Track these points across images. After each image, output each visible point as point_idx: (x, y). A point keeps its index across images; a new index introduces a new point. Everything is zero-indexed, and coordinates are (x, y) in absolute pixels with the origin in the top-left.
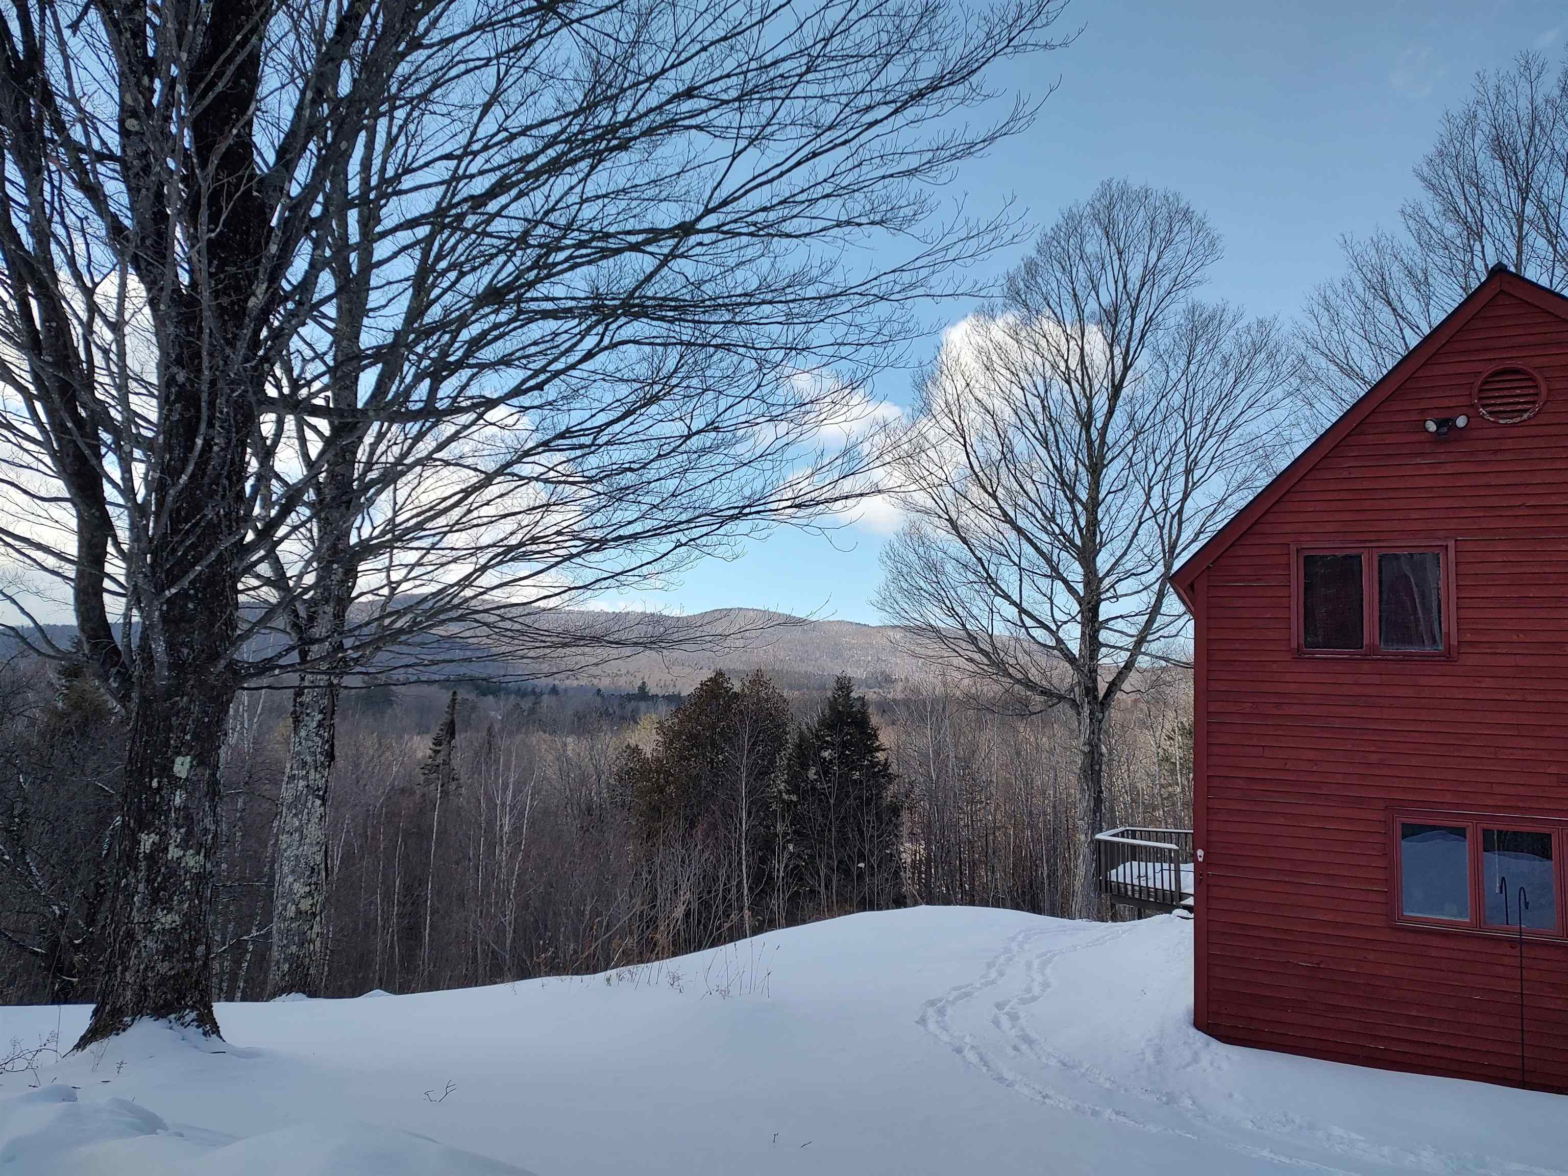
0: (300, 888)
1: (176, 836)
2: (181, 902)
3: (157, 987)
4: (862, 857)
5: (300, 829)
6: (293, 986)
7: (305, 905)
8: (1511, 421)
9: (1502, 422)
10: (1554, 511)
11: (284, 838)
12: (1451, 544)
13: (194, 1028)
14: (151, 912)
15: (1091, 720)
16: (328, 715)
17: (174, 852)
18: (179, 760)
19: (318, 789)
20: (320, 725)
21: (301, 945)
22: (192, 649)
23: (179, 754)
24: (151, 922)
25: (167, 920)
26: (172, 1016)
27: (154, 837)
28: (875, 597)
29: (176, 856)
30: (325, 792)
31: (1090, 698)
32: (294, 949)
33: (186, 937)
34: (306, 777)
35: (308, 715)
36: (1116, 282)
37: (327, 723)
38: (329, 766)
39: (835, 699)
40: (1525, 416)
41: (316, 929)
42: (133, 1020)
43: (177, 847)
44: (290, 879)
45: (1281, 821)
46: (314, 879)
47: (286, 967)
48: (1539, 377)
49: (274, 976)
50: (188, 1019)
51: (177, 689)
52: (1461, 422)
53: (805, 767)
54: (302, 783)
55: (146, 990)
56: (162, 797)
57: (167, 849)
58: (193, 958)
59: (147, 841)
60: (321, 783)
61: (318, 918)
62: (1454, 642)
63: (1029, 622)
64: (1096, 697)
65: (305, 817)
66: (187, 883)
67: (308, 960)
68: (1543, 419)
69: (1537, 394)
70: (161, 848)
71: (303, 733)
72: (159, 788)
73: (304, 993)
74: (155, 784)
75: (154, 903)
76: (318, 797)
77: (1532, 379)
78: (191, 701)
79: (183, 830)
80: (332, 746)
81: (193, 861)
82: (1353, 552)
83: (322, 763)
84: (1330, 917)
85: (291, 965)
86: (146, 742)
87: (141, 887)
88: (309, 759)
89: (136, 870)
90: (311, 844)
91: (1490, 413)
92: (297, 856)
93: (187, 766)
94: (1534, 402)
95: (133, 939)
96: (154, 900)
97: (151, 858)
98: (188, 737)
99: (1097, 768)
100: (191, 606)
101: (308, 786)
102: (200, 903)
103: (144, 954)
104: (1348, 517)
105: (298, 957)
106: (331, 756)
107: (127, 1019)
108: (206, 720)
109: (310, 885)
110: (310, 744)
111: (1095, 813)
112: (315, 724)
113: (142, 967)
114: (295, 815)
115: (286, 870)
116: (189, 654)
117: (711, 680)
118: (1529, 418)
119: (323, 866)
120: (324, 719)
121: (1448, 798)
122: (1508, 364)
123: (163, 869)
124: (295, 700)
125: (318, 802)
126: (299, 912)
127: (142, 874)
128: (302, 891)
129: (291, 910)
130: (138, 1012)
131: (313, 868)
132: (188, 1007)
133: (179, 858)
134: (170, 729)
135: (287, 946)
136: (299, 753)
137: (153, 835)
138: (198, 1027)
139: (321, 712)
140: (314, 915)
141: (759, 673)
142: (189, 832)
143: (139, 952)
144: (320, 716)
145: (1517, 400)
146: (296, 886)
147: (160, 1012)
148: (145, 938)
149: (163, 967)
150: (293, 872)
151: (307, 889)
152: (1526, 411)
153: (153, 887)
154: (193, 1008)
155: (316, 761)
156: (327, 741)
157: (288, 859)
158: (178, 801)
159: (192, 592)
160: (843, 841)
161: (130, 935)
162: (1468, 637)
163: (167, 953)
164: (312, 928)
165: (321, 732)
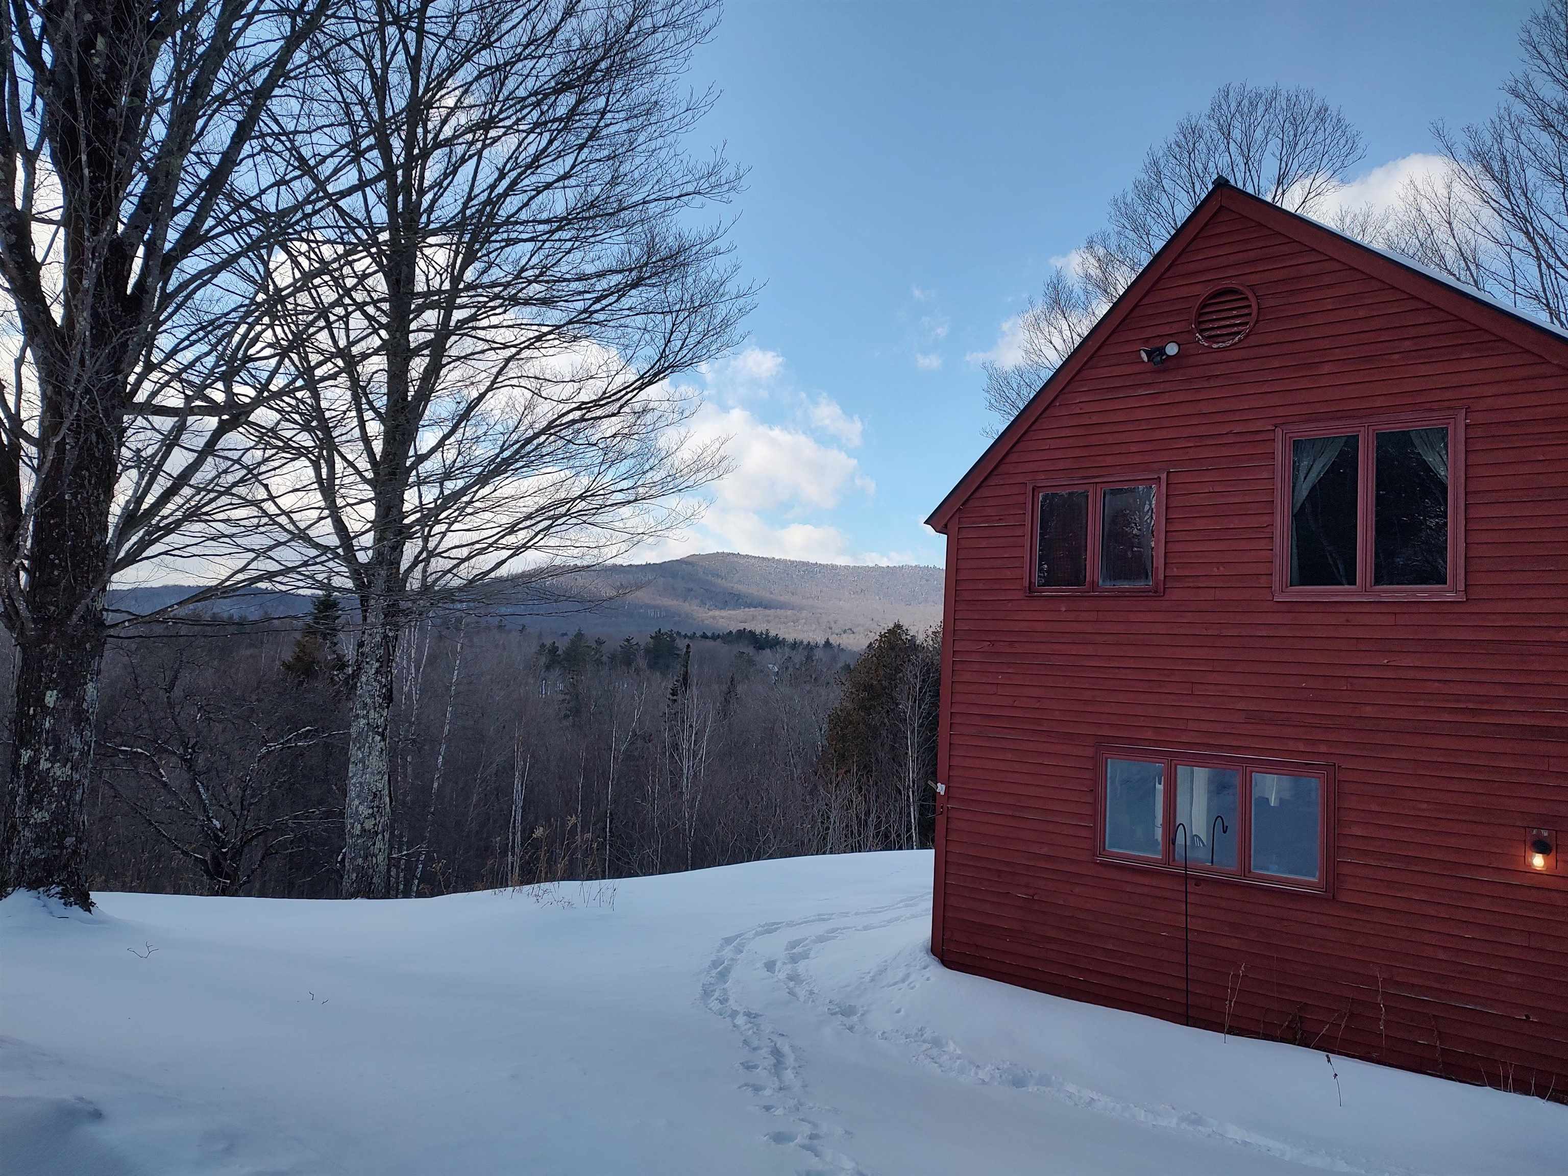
0: (364, 811)
1: (46, 752)
2: (50, 803)
3: (31, 866)
5: (362, 761)
6: (359, 892)
7: (369, 825)
8: (1224, 345)
9: (1215, 346)
10: (1259, 437)
11: (351, 767)
12: (1164, 476)
13: (57, 899)
14: (28, 810)
16: (384, 663)
17: (44, 765)
18: (49, 693)
19: (377, 727)
20: (377, 671)
21: (365, 858)
22: (57, 607)
23: (48, 688)
24: (26, 817)
25: (39, 816)
26: (41, 889)
27: (30, 753)
29: (45, 767)
30: (385, 729)
32: (360, 861)
33: (54, 830)
35: (367, 663)
37: (384, 670)
38: (388, 707)
40: (1237, 339)
41: (379, 845)
42: (13, 891)
43: (46, 760)
44: (356, 802)
45: (1009, 756)
46: (376, 803)
47: (355, 876)
48: (1250, 296)
49: (346, 883)
50: (53, 892)
51: (43, 638)
52: (1172, 349)
54: (363, 722)
55: (23, 869)
56: (36, 722)
57: (39, 762)
58: (62, 847)
59: (26, 755)
60: (381, 721)
61: (380, 836)
62: (1162, 577)
65: (367, 750)
66: (55, 789)
67: (371, 871)
68: (1253, 340)
69: (1250, 314)
70: (34, 761)
71: (364, 679)
72: (35, 715)
73: (367, 896)
74: (31, 712)
75: (30, 803)
76: (378, 733)
77: (1247, 298)
78: (57, 648)
79: (51, 748)
80: (390, 691)
81: (60, 772)
82: (1080, 489)
83: (380, 705)
84: (1045, 850)
85: (358, 875)
86: (26, 679)
87: (21, 790)
88: (368, 701)
89: (19, 777)
90: (372, 773)
91: (1207, 339)
92: (361, 783)
93: (54, 698)
94: (1247, 323)
95: (15, 829)
96: (31, 801)
97: (26, 767)
98: (55, 676)
100: (56, 573)
101: (368, 724)
102: (68, 804)
103: (23, 842)
104: (1078, 453)
105: (363, 867)
106: (387, 698)
107: (10, 889)
108: (70, 662)
109: (372, 808)
110: (370, 688)
112: (373, 671)
113: (21, 851)
114: (359, 748)
115: (353, 794)
116: (54, 611)
118: (1240, 341)
119: (386, 792)
120: (381, 667)
121: (1150, 735)
122: (1226, 284)
123: (36, 777)
125: (378, 738)
126: (363, 830)
127: (22, 781)
128: (366, 813)
129: (358, 829)
130: (18, 884)
131: (375, 794)
132: (54, 883)
133: (49, 769)
134: (41, 668)
135: (354, 858)
136: (360, 696)
137: (29, 751)
138: (60, 898)
139: (377, 661)
140: (377, 833)
142: (57, 749)
143: (20, 839)
144: (378, 664)
145: (1232, 321)
146: (361, 808)
147: (32, 885)
148: (24, 829)
149: (36, 852)
150: (358, 796)
151: (370, 811)
152: (1238, 333)
153: (29, 791)
154: (58, 884)
155: (374, 703)
156: (385, 686)
157: (354, 785)
158: (47, 724)
159: (57, 561)
161: (14, 827)
162: (1175, 572)
163: (38, 841)
164: (374, 844)
165: (379, 678)
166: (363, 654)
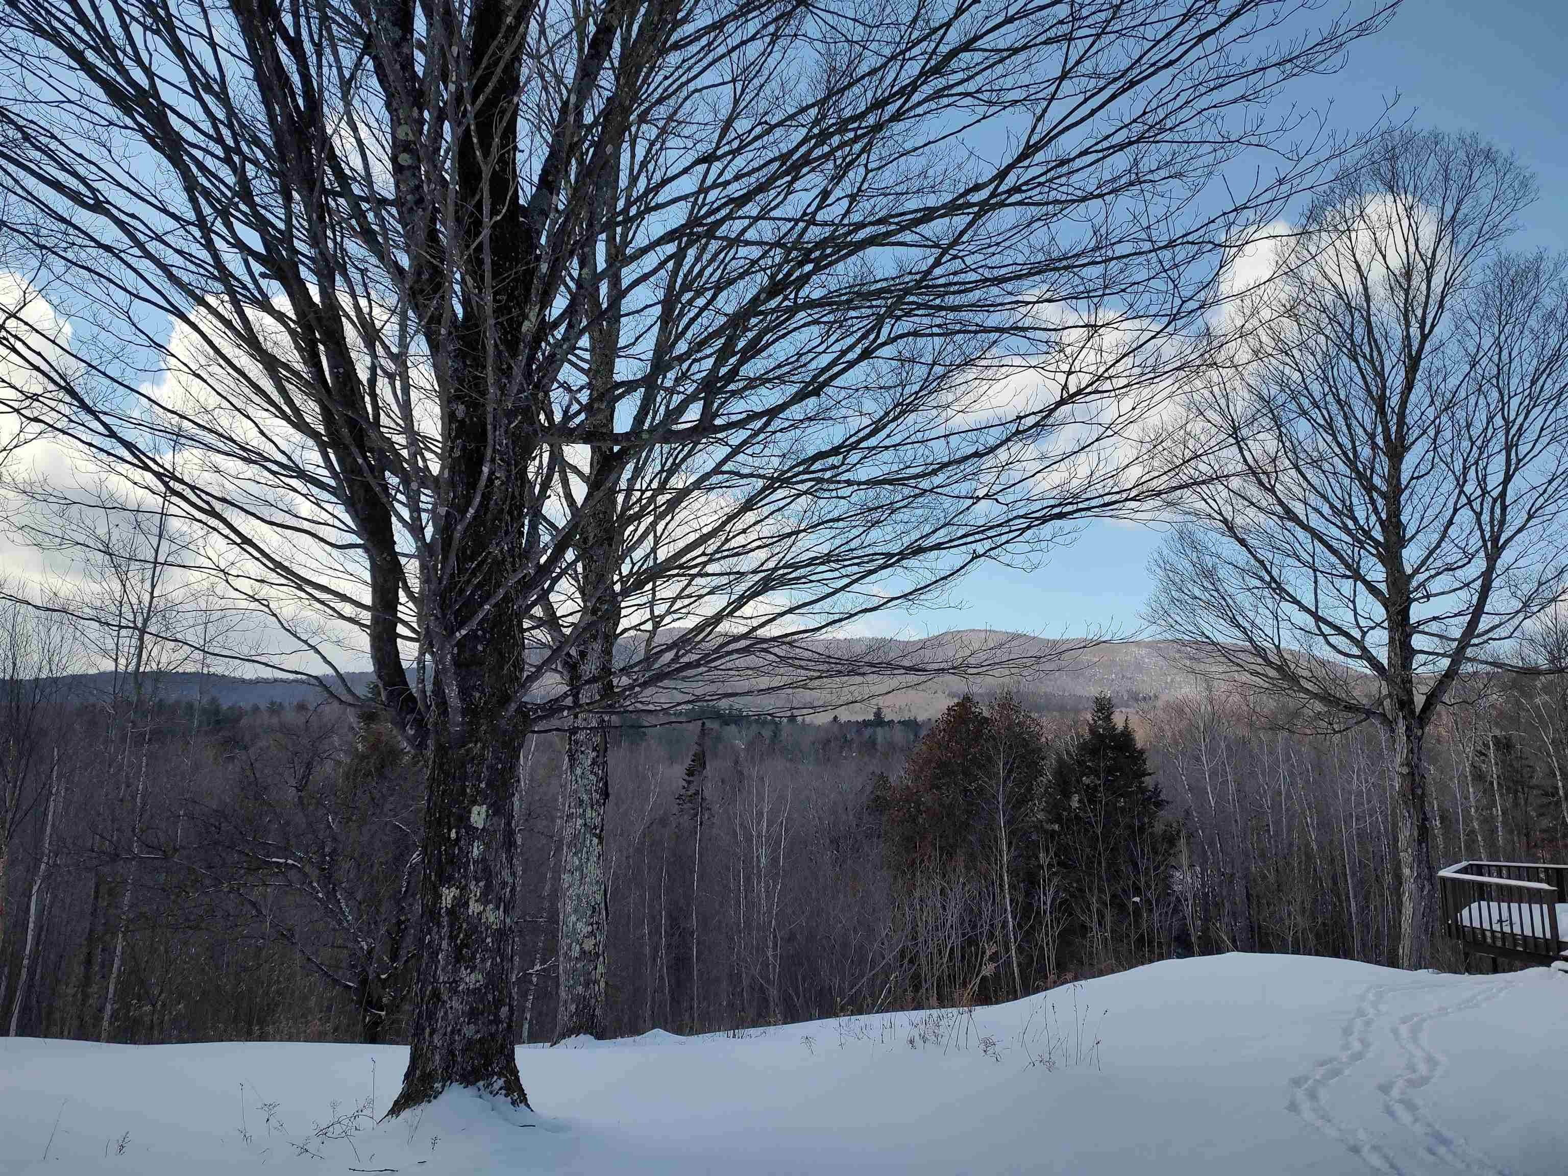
0: (583, 928)
1: (476, 889)
2: (483, 960)
3: (464, 1051)
4: (1138, 891)
5: (580, 868)
6: (581, 1027)
7: (589, 945)
11: (566, 877)
13: (503, 1097)
14: (456, 971)
15: (1408, 737)
16: (601, 753)
17: (474, 907)
18: (476, 809)
19: (595, 828)
20: (594, 763)
21: (587, 985)
22: (482, 692)
23: (474, 802)
24: (455, 981)
25: (472, 979)
26: (481, 1084)
27: (454, 891)
28: (1145, 610)
29: (476, 911)
30: (602, 830)
31: (1406, 712)
32: (580, 989)
33: (490, 997)
34: (583, 815)
35: (582, 752)
36: (1406, 242)
37: (600, 760)
38: (604, 804)
39: (1095, 722)
41: (601, 969)
42: (443, 1087)
43: (476, 901)
44: (573, 918)
46: (595, 919)
47: (573, 1008)
49: (563, 1017)
50: (496, 1086)
51: (470, 735)
53: (1067, 796)
54: (580, 822)
55: (454, 1055)
56: (460, 849)
57: (466, 904)
58: (497, 1021)
59: (448, 895)
60: (598, 821)
61: (601, 959)
63: (1326, 629)
64: (1412, 712)
65: (584, 855)
66: (489, 940)
67: (593, 1001)
70: (462, 903)
71: (579, 771)
72: (458, 839)
73: (591, 1034)
74: (453, 835)
75: (458, 961)
76: (595, 835)
78: (483, 748)
79: (482, 884)
80: (606, 784)
81: (493, 916)
83: (597, 801)
85: (577, 1007)
86: (444, 791)
87: (444, 944)
88: (585, 797)
89: (439, 925)
90: (591, 883)
92: (578, 896)
93: (483, 815)
95: (439, 999)
96: (458, 958)
97: (451, 912)
98: (483, 785)
99: (1419, 792)
100: (480, 648)
101: (585, 824)
102: (502, 961)
103: (450, 1016)
105: (585, 998)
106: (606, 794)
107: (438, 1085)
108: (500, 766)
109: (592, 924)
110: (586, 782)
111: (1420, 844)
112: (589, 762)
113: (449, 1029)
114: (575, 854)
115: (569, 909)
116: (480, 698)
117: (958, 704)
119: (603, 905)
120: (597, 757)
123: (464, 926)
124: (570, 738)
125: (595, 841)
126: (583, 952)
127: (445, 931)
128: (585, 931)
129: (576, 951)
130: (448, 1078)
131: (594, 908)
132: (495, 1073)
133: (480, 913)
134: (464, 778)
135: (573, 987)
136: (576, 792)
137: (453, 889)
138: (506, 1096)
139: (594, 750)
140: (597, 955)
141: (1009, 697)
142: (488, 886)
143: (446, 1013)
144: (594, 754)
146: (579, 925)
147: (469, 1078)
148: (450, 998)
149: (469, 1031)
150: (576, 911)
151: (590, 929)
153: (456, 945)
154: (500, 1075)
155: (591, 799)
156: (602, 779)
157: (570, 898)
158: (476, 852)
159: (480, 633)
160: (1115, 875)
161: (436, 995)
163: (473, 1015)
164: (596, 968)
165: (596, 769)
166: (576, 742)
